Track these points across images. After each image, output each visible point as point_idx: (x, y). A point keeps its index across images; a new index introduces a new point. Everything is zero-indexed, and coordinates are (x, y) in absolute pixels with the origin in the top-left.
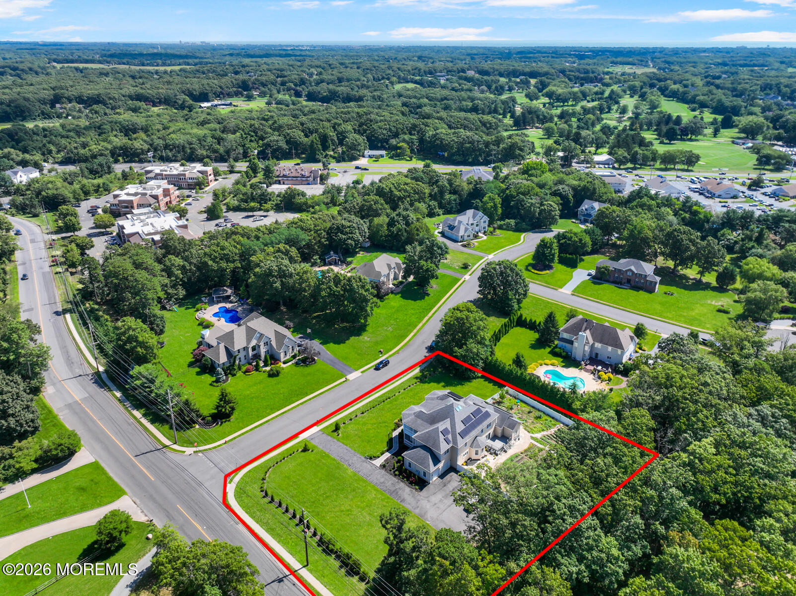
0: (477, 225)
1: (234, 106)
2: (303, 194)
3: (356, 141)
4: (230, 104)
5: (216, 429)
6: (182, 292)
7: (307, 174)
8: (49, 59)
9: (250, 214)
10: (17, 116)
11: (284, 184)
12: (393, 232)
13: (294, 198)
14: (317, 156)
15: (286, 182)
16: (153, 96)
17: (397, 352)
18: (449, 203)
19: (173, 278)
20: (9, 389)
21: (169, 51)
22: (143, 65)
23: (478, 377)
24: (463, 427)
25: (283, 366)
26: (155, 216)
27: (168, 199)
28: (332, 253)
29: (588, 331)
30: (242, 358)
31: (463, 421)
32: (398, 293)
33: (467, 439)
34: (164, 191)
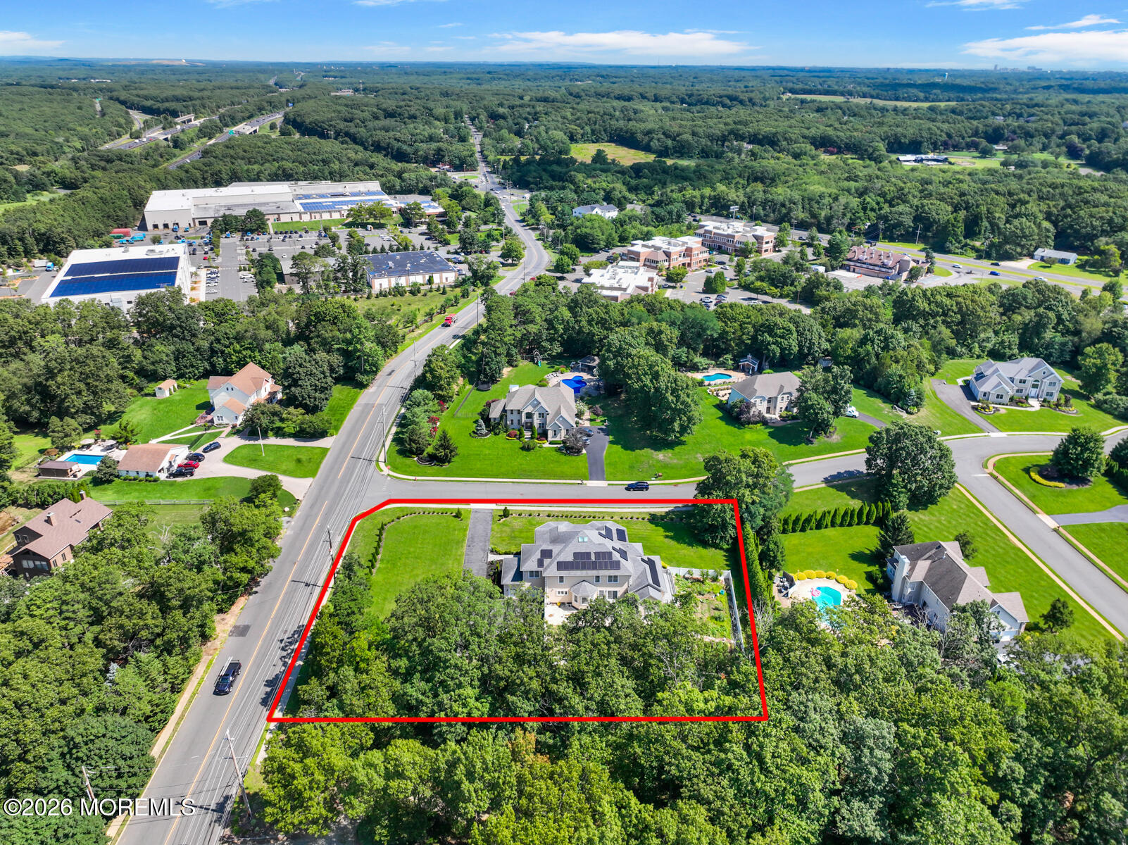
0: (1035, 386)
1: (950, 163)
2: (838, 287)
3: (1022, 230)
4: (945, 160)
5: (426, 467)
6: (557, 349)
7: (890, 263)
8: (784, 88)
9: (754, 295)
10: (676, 152)
11: (854, 271)
12: (859, 355)
13: (817, 288)
14: (948, 244)
15: (857, 269)
16: (842, 140)
17: (676, 485)
18: (1050, 345)
19: (552, 332)
20: (308, 365)
21: (958, 81)
22: (897, 99)
23: (721, 549)
24: (570, 558)
25: (547, 445)
26: (633, 272)
27: (687, 260)
28: (749, 356)
29: (929, 562)
30: (516, 422)
31: (575, 554)
32: (772, 427)
33: (563, 573)
34: (686, 250)
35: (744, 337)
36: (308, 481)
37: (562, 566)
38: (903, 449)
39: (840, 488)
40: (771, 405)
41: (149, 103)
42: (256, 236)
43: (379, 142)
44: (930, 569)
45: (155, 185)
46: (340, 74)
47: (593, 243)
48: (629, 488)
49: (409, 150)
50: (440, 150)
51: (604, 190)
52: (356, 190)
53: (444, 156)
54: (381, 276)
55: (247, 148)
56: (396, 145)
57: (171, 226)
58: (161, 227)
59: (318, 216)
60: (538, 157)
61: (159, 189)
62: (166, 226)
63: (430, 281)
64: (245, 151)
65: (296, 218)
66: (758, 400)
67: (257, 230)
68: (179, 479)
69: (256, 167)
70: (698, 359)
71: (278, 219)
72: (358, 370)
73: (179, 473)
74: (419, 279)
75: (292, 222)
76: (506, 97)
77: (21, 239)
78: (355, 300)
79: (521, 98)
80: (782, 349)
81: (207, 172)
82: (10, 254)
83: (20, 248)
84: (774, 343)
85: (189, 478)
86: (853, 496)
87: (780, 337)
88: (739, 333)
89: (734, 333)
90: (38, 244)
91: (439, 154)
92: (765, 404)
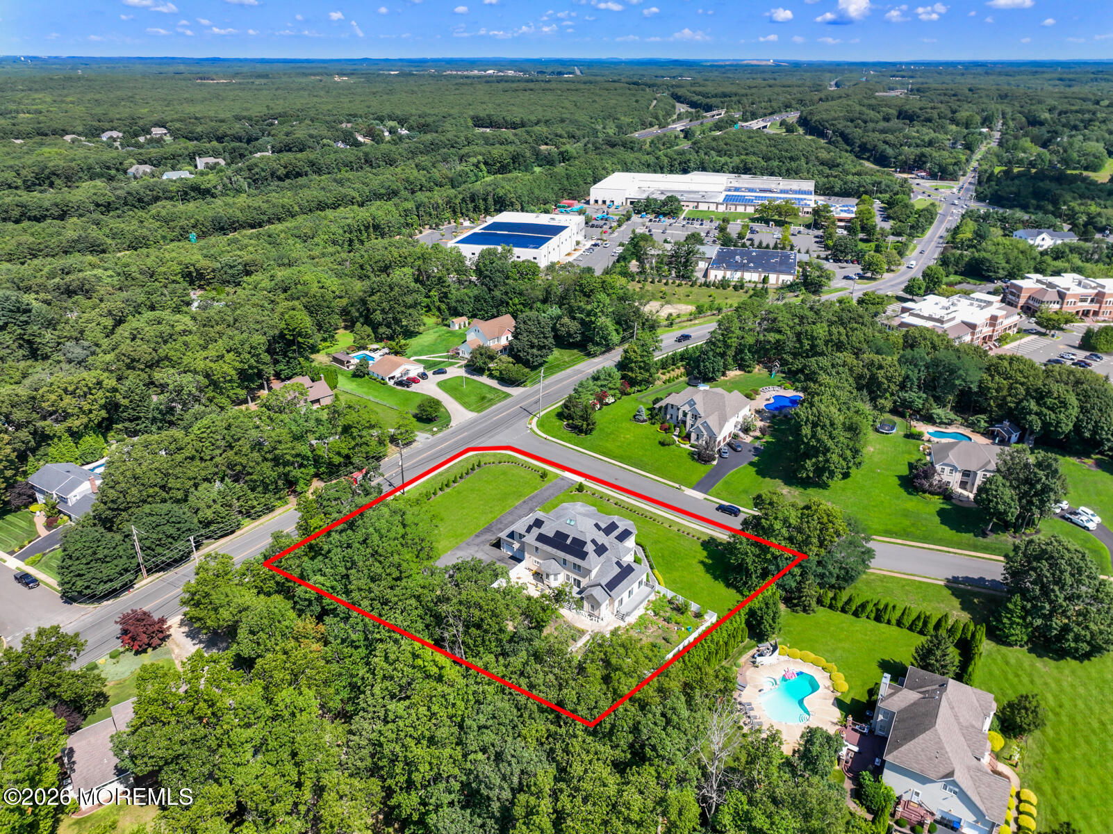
5: (566, 432)
24: (551, 535)
25: (687, 446)
26: (979, 306)
27: (1095, 307)
28: (1006, 423)
29: (922, 696)
30: (674, 417)
31: (558, 532)
32: (952, 504)
33: (539, 544)
34: (1097, 295)
35: (1009, 399)
36: (470, 415)
37: (542, 538)
38: (1034, 569)
39: (956, 593)
40: (969, 480)
41: (696, 98)
42: (663, 219)
43: (866, 144)
44: (914, 704)
45: (619, 167)
46: (910, 74)
47: (988, 271)
48: (721, 508)
49: (890, 151)
50: (923, 155)
51: (1088, 214)
52: (788, 188)
53: (925, 163)
54: (718, 268)
55: (729, 141)
56: (882, 146)
57: (608, 203)
58: (600, 202)
59: (733, 207)
60: (1034, 171)
61: (623, 171)
62: (604, 202)
63: (765, 280)
64: (726, 144)
65: (713, 207)
66: (947, 469)
67: (669, 214)
68: (399, 388)
69: (723, 160)
70: (938, 411)
71: (697, 207)
72: (592, 340)
73: (400, 383)
74: (752, 277)
75: (708, 211)
76: (1073, 101)
77: (485, 200)
78: (679, 285)
79: (1097, 103)
80: (1046, 425)
81: (675, 160)
82: (474, 210)
83: (482, 207)
84: (1036, 414)
85: (405, 389)
86: (965, 606)
87: (1049, 408)
88: (1005, 393)
89: (997, 391)
90: (495, 205)
91: (920, 159)
92: (958, 477)
